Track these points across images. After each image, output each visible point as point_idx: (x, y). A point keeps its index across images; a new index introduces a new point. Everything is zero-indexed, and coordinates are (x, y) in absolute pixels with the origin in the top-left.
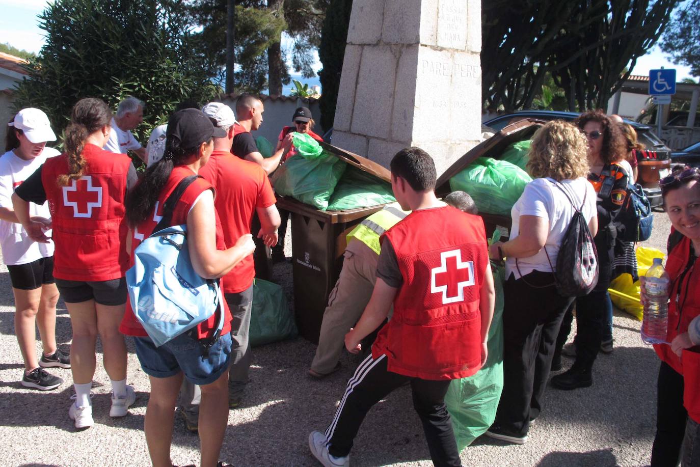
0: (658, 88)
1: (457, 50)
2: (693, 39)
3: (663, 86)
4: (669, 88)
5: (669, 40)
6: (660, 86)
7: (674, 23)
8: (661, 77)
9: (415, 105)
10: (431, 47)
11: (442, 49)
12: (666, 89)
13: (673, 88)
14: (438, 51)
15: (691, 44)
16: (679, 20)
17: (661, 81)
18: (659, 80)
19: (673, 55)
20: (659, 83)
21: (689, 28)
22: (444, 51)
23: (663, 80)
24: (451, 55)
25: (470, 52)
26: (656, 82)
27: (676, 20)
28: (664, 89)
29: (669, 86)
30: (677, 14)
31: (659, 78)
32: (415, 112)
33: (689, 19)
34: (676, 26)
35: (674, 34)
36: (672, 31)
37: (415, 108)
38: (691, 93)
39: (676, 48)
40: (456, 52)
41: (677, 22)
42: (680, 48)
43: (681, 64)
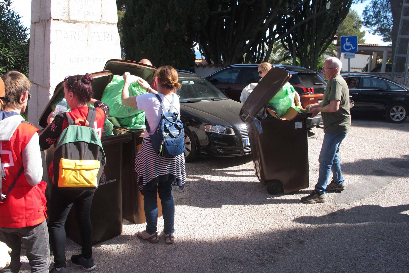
0: (347, 49)
1: (92, 22)
2: (383, 19)
3: (350, 47)
4: (353, 48)
5: (367, 19)
6: (348, 47)
7: (370, 9)
8: (348, 41)
9: (50, 61)
10: (64, 21)
11: (75, 22)
12: (352, 49)
13: (356, 49)
14: (72, 24)
15: (381, 22)
16: (372, 7)
17: (348, 44)
18: (347, 43)
19: (372, 29)
20: (347, 45)
21: (379, 12)
22: (78, 23)
23: (350, 43)
24: (86, 26)
25: (106, 23)
26: (345, 44)
27: (370, 7)
28: (351, 48)
29: (354, 47)
30: (371, 3)
31: (347, 41)
32: (50, 66)
33: (379, 6)
34: (370, 10)
35: (370, 16)
36: (368, 14)
37: (50, 63)
38: (383, 52)
39: (373, 24)
40: (91, 24)
41: (371, 8)
42: (375, 24)
43: (377, 34)
